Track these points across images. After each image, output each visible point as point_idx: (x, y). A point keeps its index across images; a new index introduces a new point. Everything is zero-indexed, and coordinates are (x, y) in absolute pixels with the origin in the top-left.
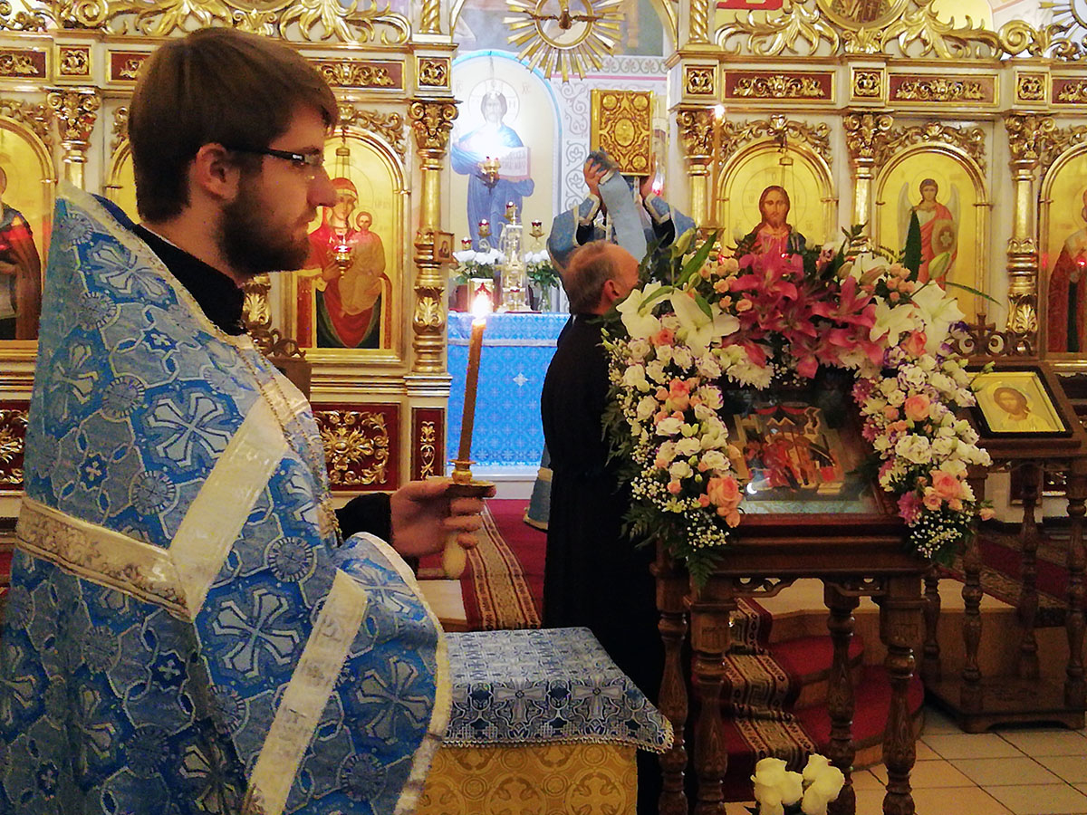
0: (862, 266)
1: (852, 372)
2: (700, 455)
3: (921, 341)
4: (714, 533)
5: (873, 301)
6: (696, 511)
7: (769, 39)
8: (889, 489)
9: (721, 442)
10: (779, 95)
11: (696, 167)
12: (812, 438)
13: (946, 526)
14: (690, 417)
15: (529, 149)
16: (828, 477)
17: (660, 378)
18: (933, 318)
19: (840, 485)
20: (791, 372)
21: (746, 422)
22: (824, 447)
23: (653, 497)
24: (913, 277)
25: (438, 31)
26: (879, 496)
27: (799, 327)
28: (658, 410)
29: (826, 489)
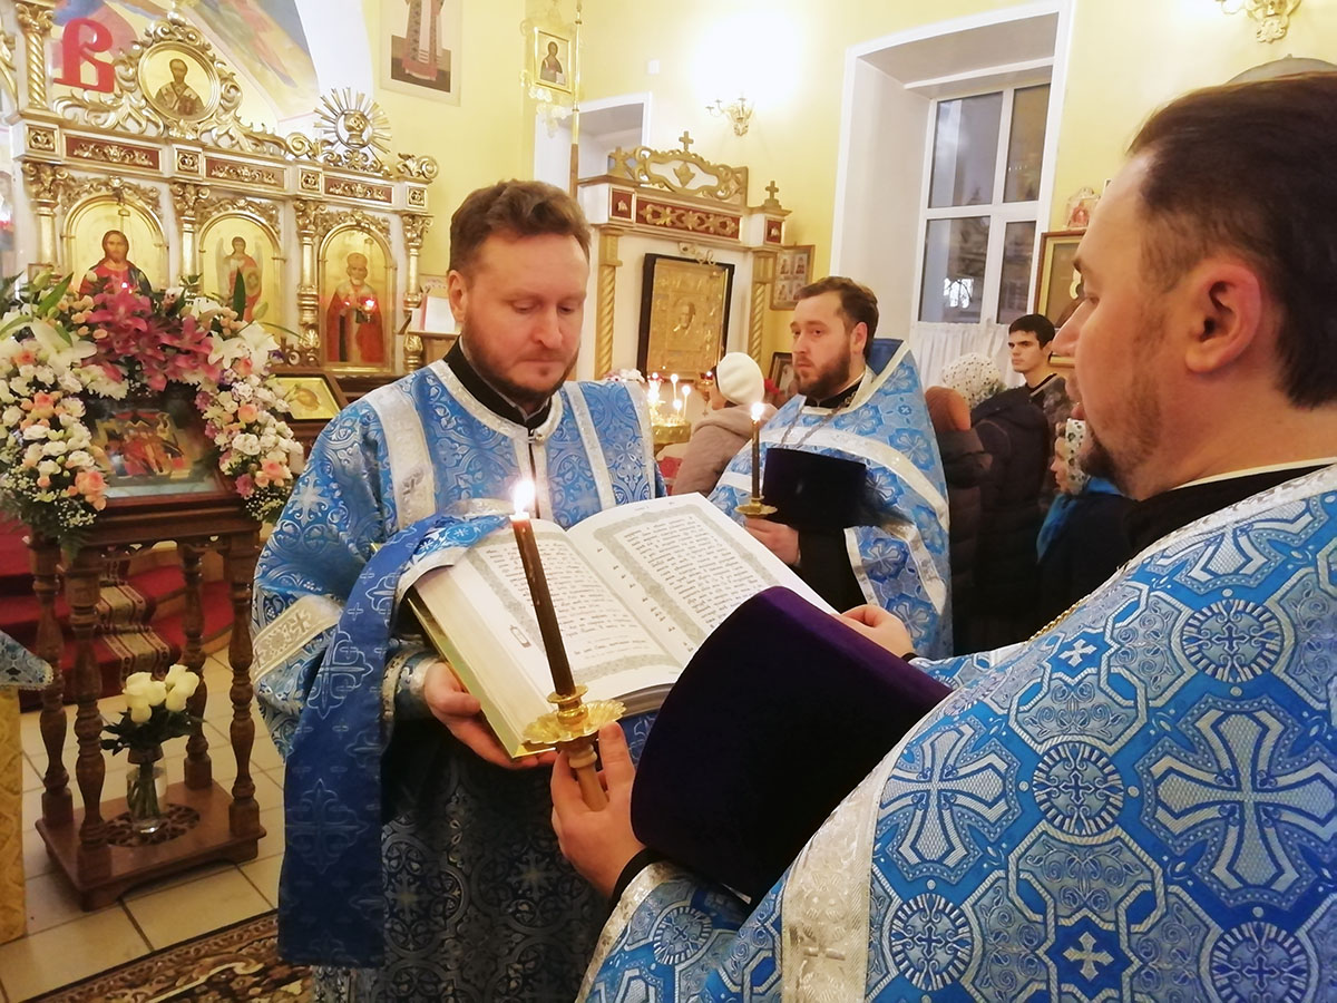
0: (199, 308)
1: (195, 386)
2: (67, 455)
3: (248, 364)
4: (82, 516)
5: (210, 335)
6: (65, 499)
7: (104, 116)
8: (227, 473)
9: (85, 443)
10: (115, 160)
11: (42, 208)
12: (164, 436)
13: (272, 498)
14: (55, 423)
16: (179, 465)
17: (25, 391)
18: (256, 348)
19: (188, 471)
20: (144, 387)
22: (173, 441)
23: (23, 490)
24: (240, 318)
26: (221, 479)
27: (149, 352)
28: (24, 418)
29: (176, 475)
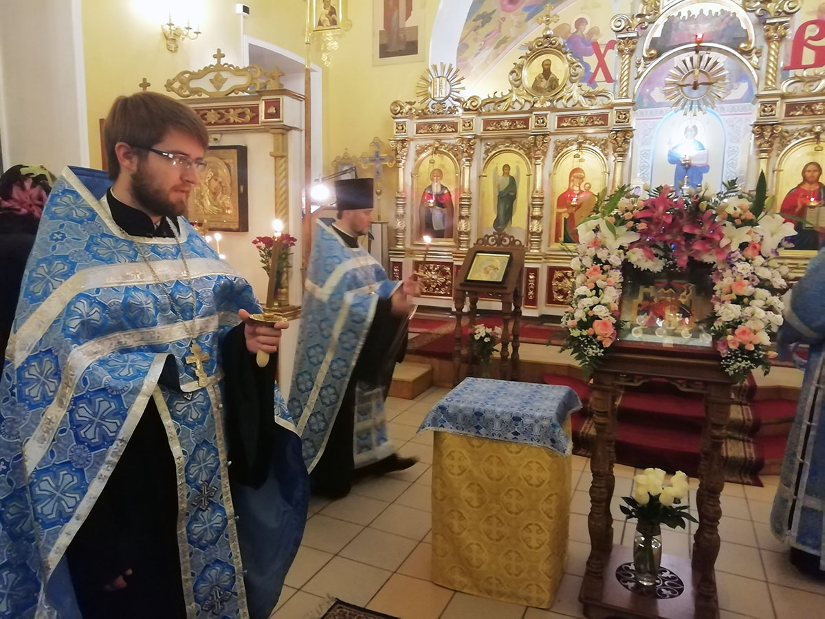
1: (711, 265)
2: (592, 307)
3: (757, 248)
5: (724, 225)
6: (585, 336)
9: (610, 301)
10: (819, 113)
11: (762, 154)
12: (683, 301)
15: (708, 151)
18: (771, 234)
21: (646, 290)
22: (688, 305)
25: (627, 97)
